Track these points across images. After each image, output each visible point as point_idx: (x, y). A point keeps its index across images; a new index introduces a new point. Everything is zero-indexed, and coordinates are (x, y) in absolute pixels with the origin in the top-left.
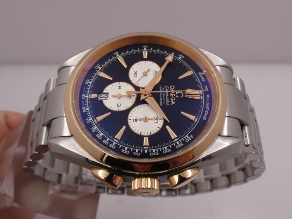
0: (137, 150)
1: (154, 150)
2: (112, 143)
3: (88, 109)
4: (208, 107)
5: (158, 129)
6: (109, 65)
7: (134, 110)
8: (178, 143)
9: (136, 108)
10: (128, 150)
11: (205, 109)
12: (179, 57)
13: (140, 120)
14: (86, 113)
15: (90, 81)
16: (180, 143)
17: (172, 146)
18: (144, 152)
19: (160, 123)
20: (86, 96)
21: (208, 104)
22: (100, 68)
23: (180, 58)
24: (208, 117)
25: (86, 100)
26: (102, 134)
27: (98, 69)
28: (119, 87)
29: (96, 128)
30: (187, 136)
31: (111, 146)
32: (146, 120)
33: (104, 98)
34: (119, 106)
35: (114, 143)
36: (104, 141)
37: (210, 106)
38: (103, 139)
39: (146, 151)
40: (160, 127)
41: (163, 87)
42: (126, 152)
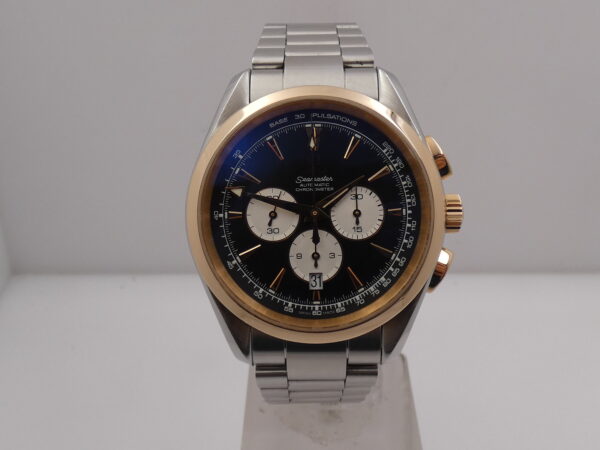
0: (408, 225)
1: (408, 201)
2: (397, 262)
3: (339, 304)
4: (334, 117)
5: (374, 194)
6: (255, 275)
7: (341, 232)
8: (395, 165)
9: (337, 228)
10: (407, 238)
11: (339, 122)
12: (238, 159)
13: (357, 222)
14: (346, 306)
15: (287, 304)
16: (395, 163)
17: (401, 173)
18: (410, 215)
19: (363, 191)
20: (317, 308)
21: (329, 116)
22: (261, 290)
23: (241, 157)
24: (352, 118)
25: (324, 308)
26: (383, 279)
27: (264, 293)
28: (299, 256)
29: (372, 288)
30: (384, 151)
31: (402, 264)
32: (357, 214)
33: (318, 280)
34: (333, 255)
35: (397, 259)
36: (394, 275)
37: (333, 112)
38: (392, 278)
39: (409, 212)
40: (369, 191)
41: (298, 186)
42: (411, 241)
